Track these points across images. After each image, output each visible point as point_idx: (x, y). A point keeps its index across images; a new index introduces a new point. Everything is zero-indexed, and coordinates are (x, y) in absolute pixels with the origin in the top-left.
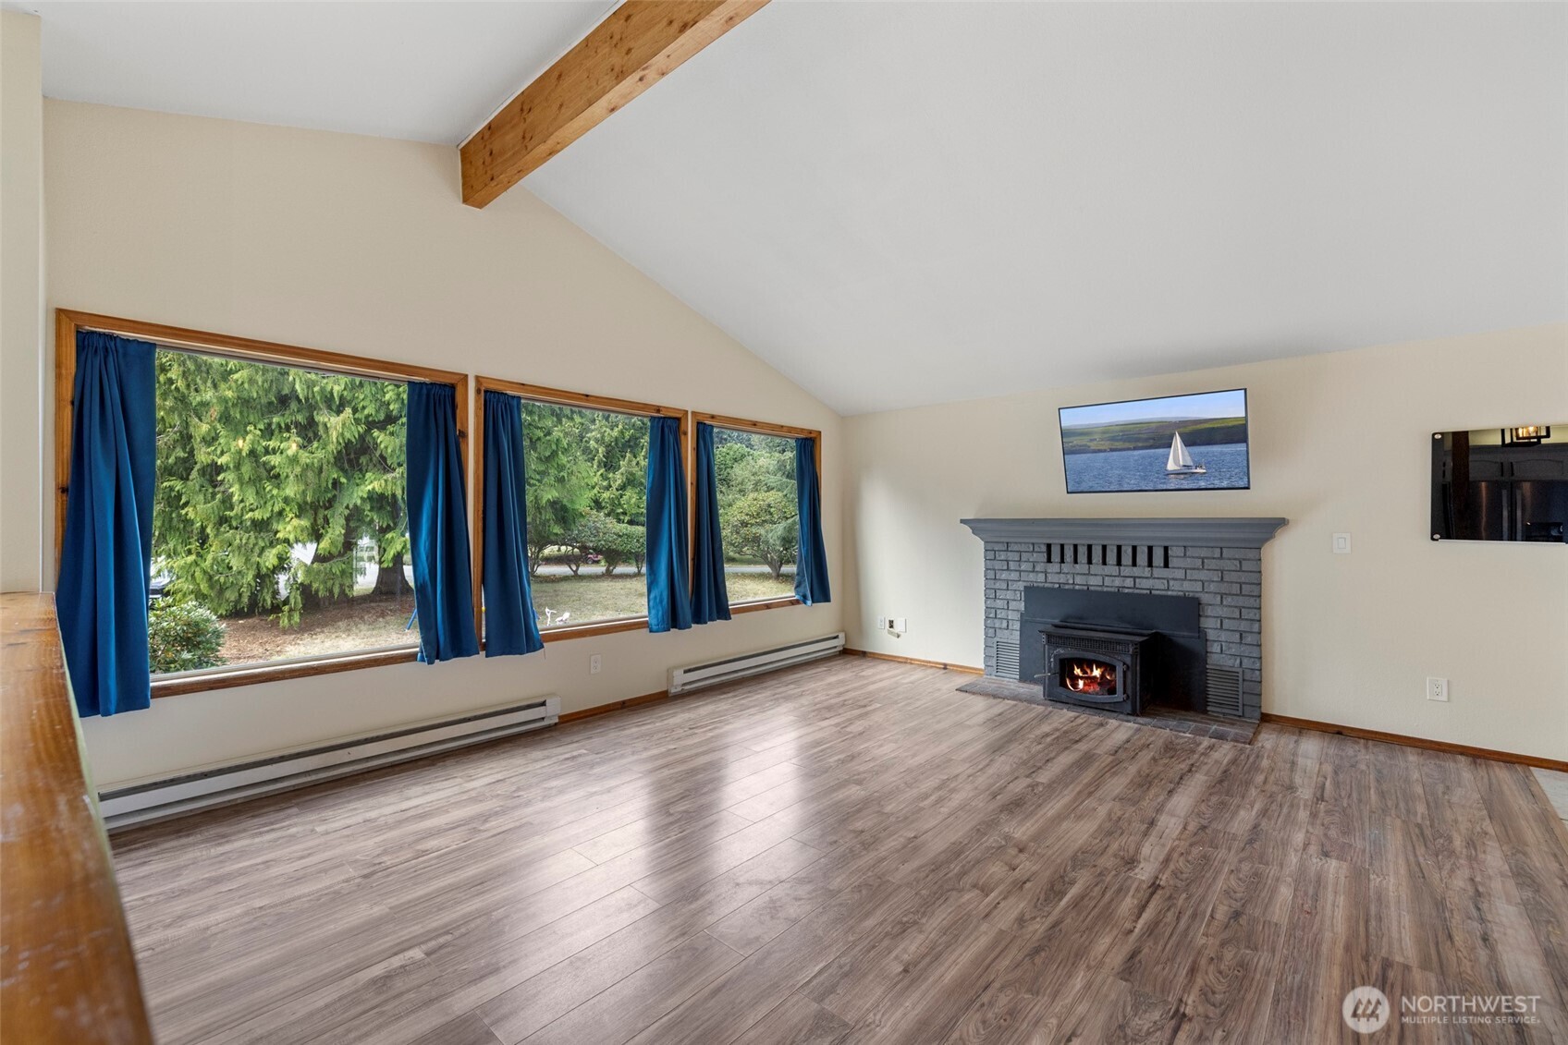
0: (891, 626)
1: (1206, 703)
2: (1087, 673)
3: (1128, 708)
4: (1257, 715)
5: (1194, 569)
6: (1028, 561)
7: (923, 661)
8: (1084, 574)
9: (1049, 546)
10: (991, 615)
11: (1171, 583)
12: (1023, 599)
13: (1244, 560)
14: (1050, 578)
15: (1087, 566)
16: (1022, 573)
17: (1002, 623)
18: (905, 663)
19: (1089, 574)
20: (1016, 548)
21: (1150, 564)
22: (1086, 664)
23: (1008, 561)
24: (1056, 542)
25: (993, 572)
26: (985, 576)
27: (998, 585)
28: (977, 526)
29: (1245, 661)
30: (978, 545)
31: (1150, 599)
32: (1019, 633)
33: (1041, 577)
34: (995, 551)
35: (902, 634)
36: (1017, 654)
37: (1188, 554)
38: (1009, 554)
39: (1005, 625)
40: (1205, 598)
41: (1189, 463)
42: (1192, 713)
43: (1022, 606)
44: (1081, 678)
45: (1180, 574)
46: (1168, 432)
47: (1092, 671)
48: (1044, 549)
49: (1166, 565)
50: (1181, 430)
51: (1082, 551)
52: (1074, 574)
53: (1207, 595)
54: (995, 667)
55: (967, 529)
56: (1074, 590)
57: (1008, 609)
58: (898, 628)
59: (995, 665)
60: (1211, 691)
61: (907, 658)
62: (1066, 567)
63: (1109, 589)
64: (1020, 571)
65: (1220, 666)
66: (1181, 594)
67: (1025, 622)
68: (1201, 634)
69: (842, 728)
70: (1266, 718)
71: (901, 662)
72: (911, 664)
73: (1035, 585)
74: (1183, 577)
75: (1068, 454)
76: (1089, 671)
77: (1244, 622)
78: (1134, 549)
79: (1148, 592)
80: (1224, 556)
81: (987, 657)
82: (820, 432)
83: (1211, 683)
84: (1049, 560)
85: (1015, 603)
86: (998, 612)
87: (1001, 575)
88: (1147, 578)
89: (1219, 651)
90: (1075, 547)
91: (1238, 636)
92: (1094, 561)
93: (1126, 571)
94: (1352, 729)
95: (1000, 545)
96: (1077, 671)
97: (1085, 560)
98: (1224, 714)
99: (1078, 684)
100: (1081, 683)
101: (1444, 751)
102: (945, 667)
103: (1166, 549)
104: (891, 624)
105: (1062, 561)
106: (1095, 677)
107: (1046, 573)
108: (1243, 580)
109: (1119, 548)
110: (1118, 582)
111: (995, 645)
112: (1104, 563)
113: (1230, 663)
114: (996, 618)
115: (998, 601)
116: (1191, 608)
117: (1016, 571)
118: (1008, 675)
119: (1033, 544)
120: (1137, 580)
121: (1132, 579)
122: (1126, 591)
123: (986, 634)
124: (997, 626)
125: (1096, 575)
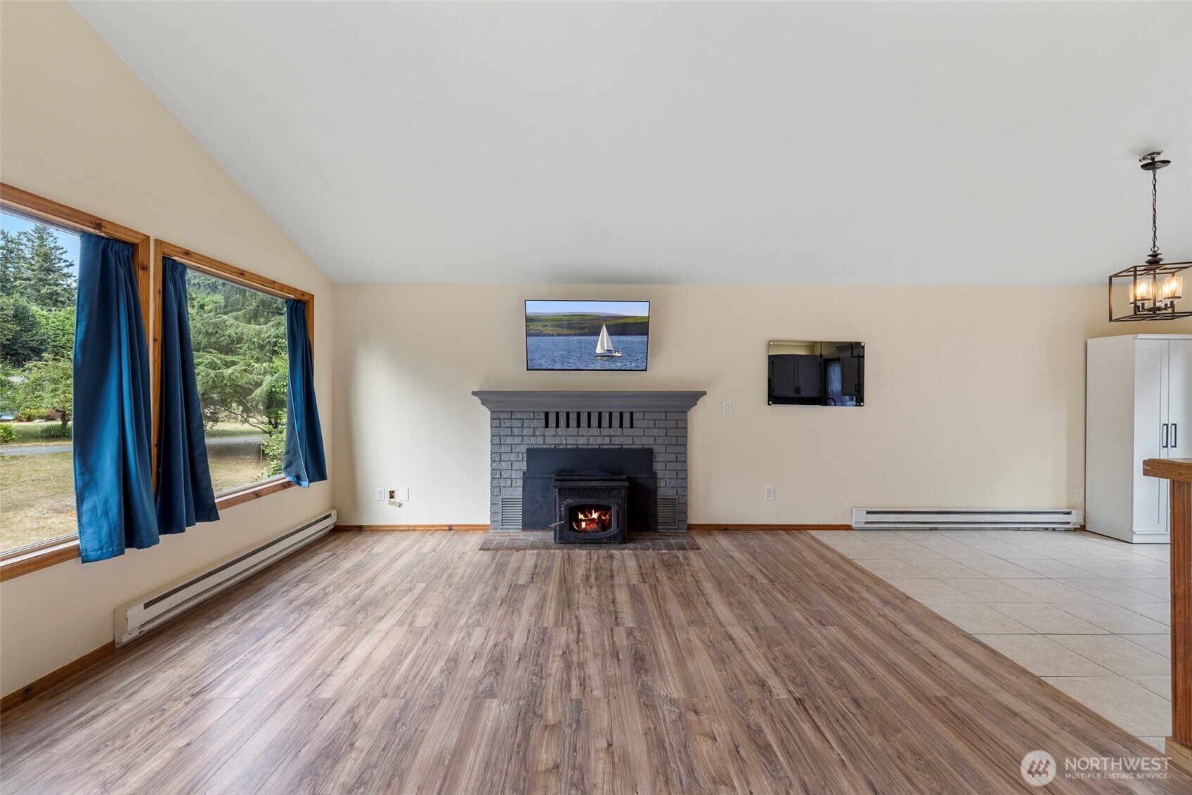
0: (392, 497)
1: (656, 524)
2: (588, 517)
3: (620, 538)
4: (686, 526)
5: (650, 428)
6: (530, 427)
7: (428, 526)
8: (574, 436)
9: (547, 414)
10: (496, 475)
11: (635, 439)
12: (525, 459)
13: (679, 420)
14: (548, 440)
15: (577, 429)
16: (524, 438)
17: (506, 482)
18: (409, 530)
19: (578, 436)
20: (519, 416)
21: (621, 426)
22: (586, 509)
23: (511, 428)
24: (552, 411)
25: (498, 438)
26: (491, 442)
27: (503, 449)
28: (485, 397)
29: (679, 490)
30: (485, 414)
31: (622, 452)
32: (521, 489)
33: (540, 440)
34: (500, 419)
35: (404, 503)
36: (520, 508)
37: (646, 417)
38: (513, 421)
39: (509, 483)
40: (656, 449)
41: (611, 348)
42: (650, 533)
43: (524, 466)
44: (584, 521)
45: (640, 432)
46: (597, 323)
47: (591, 515)
48: (543, 416)
49: (632, 426)
50: (608, 323)
51: (573, 417)
52: (566, 436)
53: (657, 446)
54: (500, 522)
55: (477, 400)
56: (566, 449)
57: (512, 469)
58: (398, 499)
59: (500, 519)
60: (660, 514)
61: (410, 526)
62: (560, 431)
63: (593, 447)
64: (523, 436)
65: (665, 496)
66: (641, 446)
67: (527, 478)
68: (654, 476)
69: (410, 625)
70: (691, 527)
71: (404, 530)
72: (415, 530)
73: (535, 447)
74: (643, 434)
75: (530, 336)
76: (589, 516)
77: (679, 463)
78: (611, 414)
79: (620, 447)
80: (668, 418)
81: (493, 513)
82: (313, 296)
83: (660, 509)
84: (547, 426)
85: (517, 463)
86: (503, 472)
87: (506, 440)
88: (619, 436)
89: (664, 485)
90: (568, 414)
91: (675, 473)
92: (581, 425)
93: (606, 431)
94: (731, 525)
95: (506, 414)
96: (581, 516)
97: (575, 425)
98: (668, 529)
99: (581, 525)
100: (584, 524)
101: (773, 530)
102: (450, 528)
103: (632, 414)
104: (392, 495)
105: (557, 426)
106: (594, 519)
107: (544, 436)
108: (678, 434)
109: (600, 414)
110: (599, 441)
111: (500, 503)
112: (589, 426)
113: (671, 493)
114: (501, 478)
115: (503, 463)
116: (647, 455)
117: (518, 436)
118: (512, 527)
119: (534, 413)
120: (613, 438)
121: (609, 438)
122: (605, 447)
123: (492, 494)
124: (502, 485)
125: (583, 436)
